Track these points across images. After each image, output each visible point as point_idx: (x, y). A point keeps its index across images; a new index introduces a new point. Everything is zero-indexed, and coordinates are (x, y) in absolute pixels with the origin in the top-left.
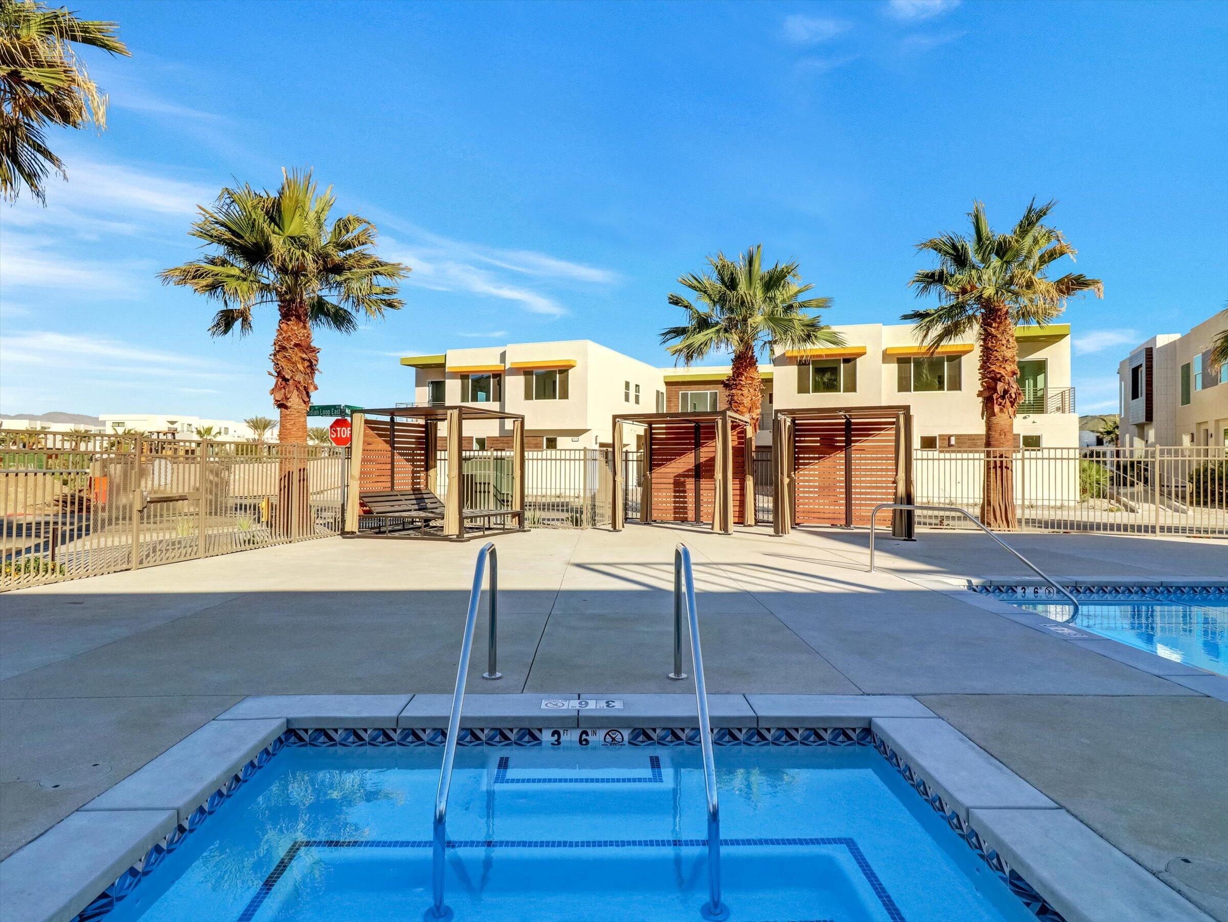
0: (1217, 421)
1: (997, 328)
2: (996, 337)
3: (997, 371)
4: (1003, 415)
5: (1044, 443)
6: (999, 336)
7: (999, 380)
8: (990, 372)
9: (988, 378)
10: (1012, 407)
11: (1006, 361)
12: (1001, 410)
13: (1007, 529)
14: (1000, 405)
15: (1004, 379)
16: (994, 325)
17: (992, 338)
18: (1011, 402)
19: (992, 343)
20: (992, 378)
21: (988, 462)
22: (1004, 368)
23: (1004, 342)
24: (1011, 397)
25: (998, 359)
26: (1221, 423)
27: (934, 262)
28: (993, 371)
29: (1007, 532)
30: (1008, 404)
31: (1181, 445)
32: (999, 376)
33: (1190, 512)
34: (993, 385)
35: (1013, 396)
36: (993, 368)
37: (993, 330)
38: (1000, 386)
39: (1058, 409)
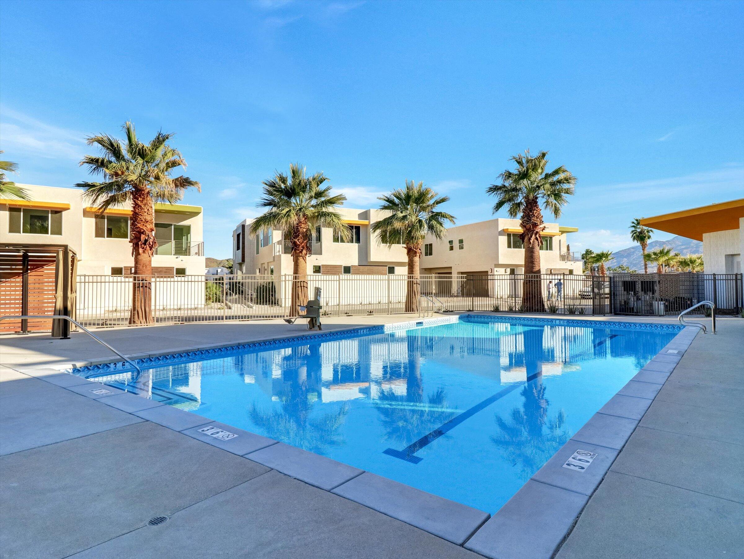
0: (268, 263)
1: (142, 201)
2: (141, 206)
3: (141, 227)
4: (145, 255)
5: (187, 273)
6: (142, 206)
7: (143, 233)
8: (137, 228)
9: (136, 231)
10: (151, 250)
11: (147, 222)
12: (144, 252)
13: (145, 324)
14: (143, 248)
15: (145, 233)
16: (140, 199)
17: (138, 207)
18: (150, 247)
19: (138, 210)
20: (138, 232)
21: (134, 284)
22: (146, 226)
23: (146, 210)
24: (150, 244)
25: (142, 220)
26: (270, 264)
27: (100, 153)
28: (139, 227)
29: (146, 326)
30: (148, 248)
31: (256, 274)
32: (142, 231)
33: (254, 308)
34: (139, 236)
35: (151, 243)
36: (139, 225)
37: (139, 202)
38: (143, 237)
39: (196, 253)
